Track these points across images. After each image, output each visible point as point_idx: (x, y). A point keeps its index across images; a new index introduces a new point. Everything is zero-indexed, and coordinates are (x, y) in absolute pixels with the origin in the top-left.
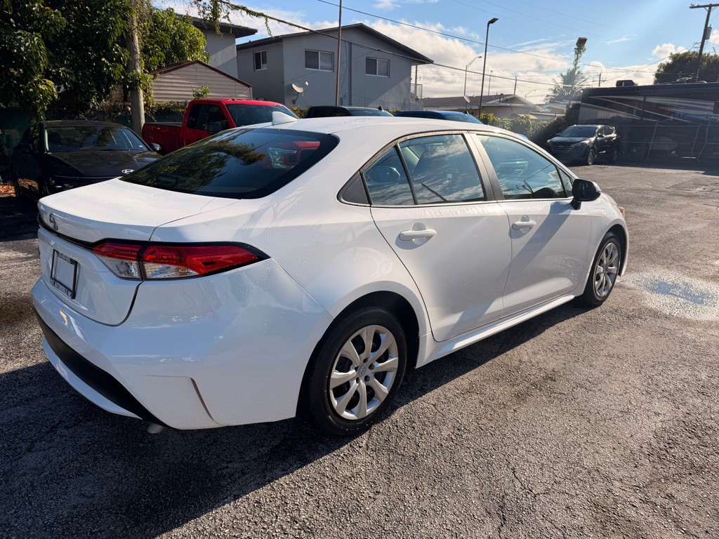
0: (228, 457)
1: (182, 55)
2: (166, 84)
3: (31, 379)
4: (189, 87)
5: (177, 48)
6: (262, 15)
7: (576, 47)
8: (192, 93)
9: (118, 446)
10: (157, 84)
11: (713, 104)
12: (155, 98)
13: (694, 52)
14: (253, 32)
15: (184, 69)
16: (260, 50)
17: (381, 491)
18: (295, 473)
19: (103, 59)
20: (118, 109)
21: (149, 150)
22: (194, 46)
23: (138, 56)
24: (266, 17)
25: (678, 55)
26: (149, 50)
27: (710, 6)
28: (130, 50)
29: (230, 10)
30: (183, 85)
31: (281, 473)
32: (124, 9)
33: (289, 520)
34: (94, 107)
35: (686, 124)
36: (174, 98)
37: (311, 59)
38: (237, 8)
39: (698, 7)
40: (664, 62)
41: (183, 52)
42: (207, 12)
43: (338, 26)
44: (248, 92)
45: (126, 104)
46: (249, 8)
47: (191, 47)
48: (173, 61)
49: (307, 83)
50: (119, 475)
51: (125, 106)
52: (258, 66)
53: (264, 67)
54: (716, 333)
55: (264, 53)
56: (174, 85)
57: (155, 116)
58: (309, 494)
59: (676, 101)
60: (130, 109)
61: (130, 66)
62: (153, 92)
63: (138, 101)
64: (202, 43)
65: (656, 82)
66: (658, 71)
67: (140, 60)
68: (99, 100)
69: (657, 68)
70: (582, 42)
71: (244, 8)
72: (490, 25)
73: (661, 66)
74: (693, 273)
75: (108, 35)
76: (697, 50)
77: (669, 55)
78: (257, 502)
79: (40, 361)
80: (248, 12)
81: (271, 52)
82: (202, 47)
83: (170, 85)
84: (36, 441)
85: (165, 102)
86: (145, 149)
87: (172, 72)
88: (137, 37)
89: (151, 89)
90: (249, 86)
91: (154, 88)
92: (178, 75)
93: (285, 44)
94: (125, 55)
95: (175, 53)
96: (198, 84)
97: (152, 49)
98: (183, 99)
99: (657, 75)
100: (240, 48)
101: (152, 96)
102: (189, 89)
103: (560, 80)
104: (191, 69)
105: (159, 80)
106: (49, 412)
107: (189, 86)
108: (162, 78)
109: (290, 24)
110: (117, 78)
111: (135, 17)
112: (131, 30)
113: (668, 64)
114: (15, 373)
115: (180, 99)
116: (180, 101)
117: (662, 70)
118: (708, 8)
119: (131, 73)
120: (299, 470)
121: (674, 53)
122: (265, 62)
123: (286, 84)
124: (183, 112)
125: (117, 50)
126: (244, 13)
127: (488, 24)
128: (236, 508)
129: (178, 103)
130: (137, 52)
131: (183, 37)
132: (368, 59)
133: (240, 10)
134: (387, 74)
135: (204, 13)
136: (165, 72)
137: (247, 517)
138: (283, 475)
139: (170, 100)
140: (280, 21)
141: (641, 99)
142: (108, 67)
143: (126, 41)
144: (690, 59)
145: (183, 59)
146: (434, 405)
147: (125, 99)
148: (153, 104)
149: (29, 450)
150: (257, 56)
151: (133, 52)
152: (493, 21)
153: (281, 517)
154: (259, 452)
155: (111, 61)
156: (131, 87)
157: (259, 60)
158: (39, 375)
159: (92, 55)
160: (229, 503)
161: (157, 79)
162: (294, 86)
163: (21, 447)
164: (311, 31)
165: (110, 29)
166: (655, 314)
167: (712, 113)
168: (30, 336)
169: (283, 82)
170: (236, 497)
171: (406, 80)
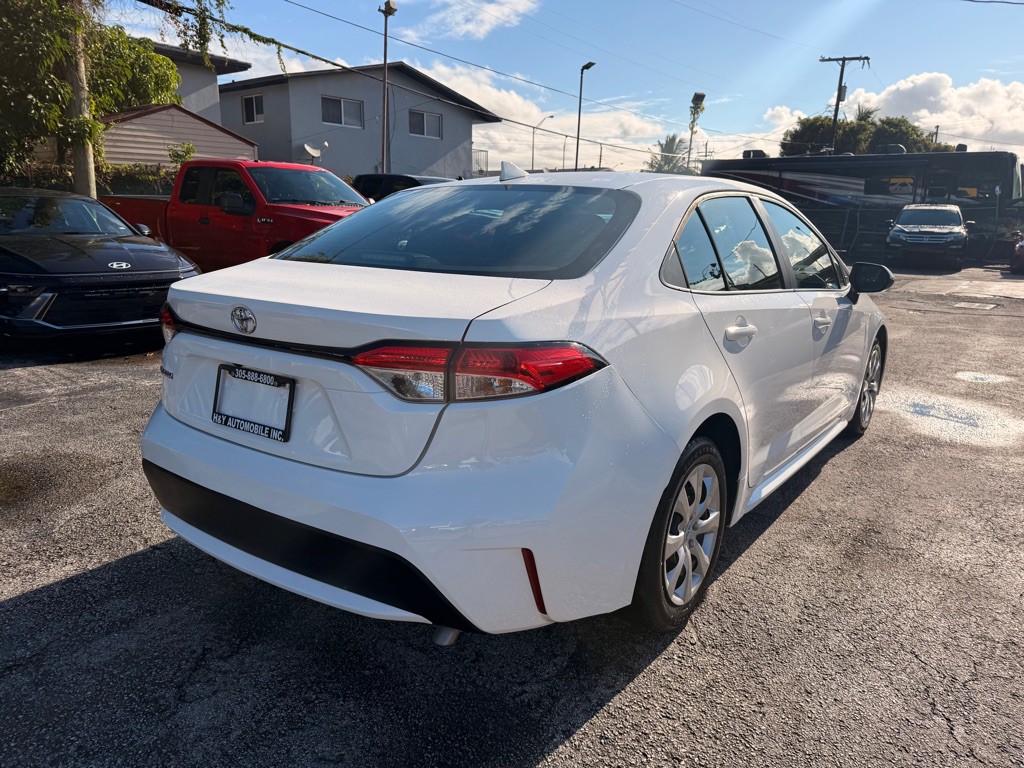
0: (515, 675)
1: (144, 96)
2: (125, 139)
3: (108, 587)
4: (161, 144)
5: (136, 87)
6: (273, 41)
7: (692, 105)
8: (168, 153)
9: (329, 678)
10: (110, 137)
11: (863, 182)
12: (108, 158)
13: (826, 118)
14: (245, 67)
15: (153, 116)
16: (252, 94)
17: (763, 700)
18: (628, 689)
19: (30, 96)
20: (51, 173)
21: (136, 234)
22: (162, 83)
23: (85, 94)
24: (279, 45)
25: (808, 120)
26: (98, 85)
27: (844, 60)
28: (71, 84)
29: (224, 32)
30: (151, 141)
31: (609, 691)
32: (66, 21)
33: (666, 758)
34: (12, 171)
35: (831, 207)
36: (140, 160)
37: (331, 109)
38: (235, 29)
39: (830, 60)
40: (791, 129)
41: (145, 91)
42: (190, 33)
43: (383, 62)
44: (252, 153)
45: (63, 166)
46: (253, 31)
47: (156, 83)
48: (130, 105)
49: (326, 144)
50: (362, 721)
51: (61, 170)
52: (250, 118)
53: (259, 120)
54: (1019, 460)
55: (259, 100)
56: (137, 139)
57: (110, 186)
58: (667, 717)
59: (818, 178)
60: (70, 174)
61: (71, 109)
62: (104, 149)
63: (86, 163)
64: (173, 79)
65: (782, 154)
66: (784, 139)
67: (88, 99)
68: (19, 159)
69: (783, 137)
70: (698, 99)
71: (246, 31)
72: (585, 71)
73: (786, 134)
74: (940, 389)
75: (38, 59)
76: (831, 115)
77: (796, 120)
78: (601, 737)
79: (105, 560)
80: (253, 36)
81: (270, 98)
82: (175, 85)
83: (130, 139)
84: (183, 683)
85: (126, 164)
86: (129, 233)
87: (133, 121)
88: (83, 65)
89: (101, 146)
90: (252, 145)
91: (106, 143)
92: (143, 124)
93: (293, 88)
94: (66, 91)
95: (133, 93)
96: (173, 139)
97: (102, 84)
98: (154, 161)
99: (783, 145)
100: (224, 89)
101: (103, 155)
102: (162, 147)
103: (657, 150)
104: (164, 117)
105: (113, 131)
106: (176, 637)
107: (162, 141)
108: (117, 128)
109: (314, 57)
110: (51, 126)
111: (80, 34)
112: (74, 53)
113: (796, 131)
114: (70, 581)
115: (148, 160)
116: (149, 164)
117: (789, 138)
118: (841, 62)
119: (75, 120)
120: (632, 685)
121: (802, 118)
122: (260, 111)
123: (295, 143)
124: (155, 181)
125: (52, 83)
126: (246, 37)
127: (582, 70)
128: (577, 749)
129: (146, 166)
130: (83, 88)
131: (145, 69)
132: (412, 113)
133: (240, 33)
134: (440, 135)
135: (185, 34)
136: (123, 120)
137: (602, 761)
138: (614, 695)
139: (134, 163)
140: (299, 51)
141: (776, 174)
142: (38, 109)
143: (66, 69)
144: (822, 125)
145: (145, 102)
146: (753, 578)
147: (61, 159)
148: (108, 168)
149: (181, 698)
150: (248, 103)
151: (77, 89)
152: (588, 66)
153: (651, 754)
154: (555, 665)
155: (42, 100)
156: (73, 141)
157: (251, 109)
158: (119, 582)
159: (9, 89)
160: (562, 743)
161: (110, 131)
162: (307, 148)
163: (164, 697)
164: (344, 68)
165: (42, 51)
166: (936, 442)
167: (862, 194)
168: (62, 522)
169: (291, 141)
170: (568, 734)
171: (466, 144)
